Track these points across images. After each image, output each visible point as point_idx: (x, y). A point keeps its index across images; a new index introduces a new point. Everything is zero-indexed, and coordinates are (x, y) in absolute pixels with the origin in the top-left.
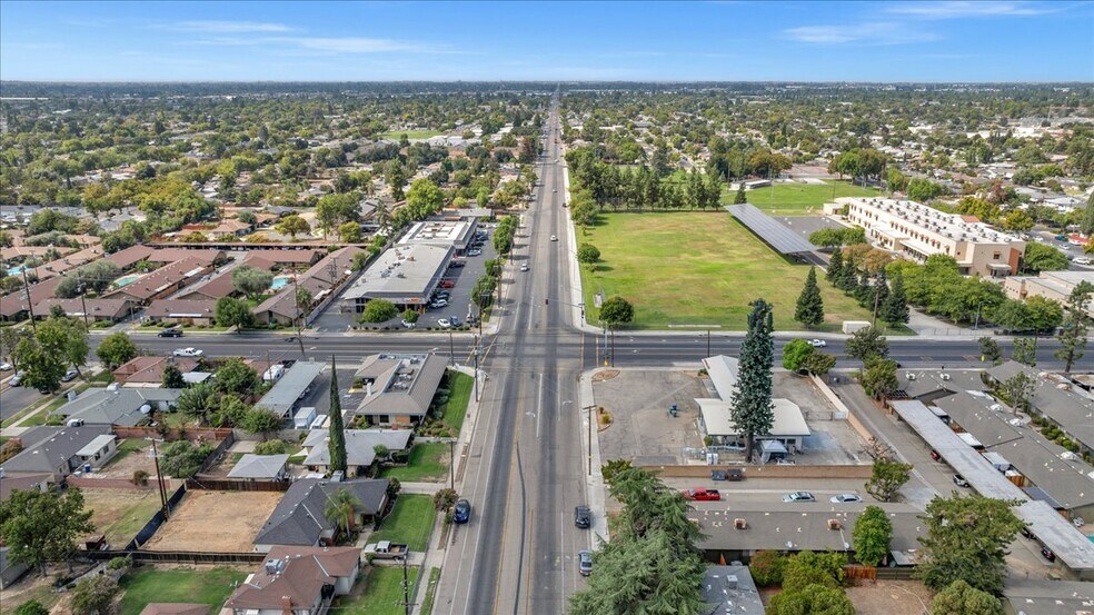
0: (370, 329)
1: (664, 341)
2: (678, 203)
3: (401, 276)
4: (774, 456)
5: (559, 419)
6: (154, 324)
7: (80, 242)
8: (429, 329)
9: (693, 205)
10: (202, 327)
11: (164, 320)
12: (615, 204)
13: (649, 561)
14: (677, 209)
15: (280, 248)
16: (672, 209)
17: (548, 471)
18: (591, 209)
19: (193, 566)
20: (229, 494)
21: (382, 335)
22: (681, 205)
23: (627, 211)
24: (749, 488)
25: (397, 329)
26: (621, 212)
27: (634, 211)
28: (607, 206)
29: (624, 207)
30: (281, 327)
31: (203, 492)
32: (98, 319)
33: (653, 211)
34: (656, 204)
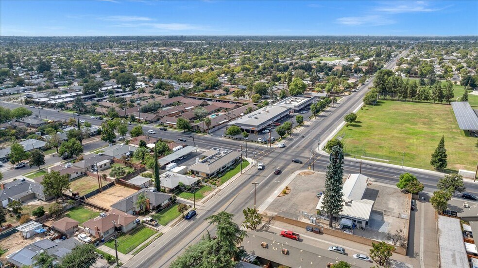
0: (231, 138)
1: (351, 163)
2: (426, 98)
3: (256, 118)
4: (345, 227)
5: (267, 187)
6: (161, 125)
7: (165, 93)
8: (252, 141)
9: (435, 100)
10: (175, 128)
11: (165, 124)
12: (392, 96)
13: (201, 251)
14: (425, 101)
15: (229, 102)
16: (423, 101)
17: (239, 208)
18: (373, 98)
19: (94, 209)
20: (126, 188)
21: (233, 141)
22: (428, 99)
23: (398, 100)
24: (320, 239)
25: (240, 139)
26: (394, 100)
27: (401, 101)
28: (388, 97)
29: (397, 98)
30: (200, 132)
31: (120, 186)
32: (146, 121)
33: (412, 101)
34: (414, 98)
